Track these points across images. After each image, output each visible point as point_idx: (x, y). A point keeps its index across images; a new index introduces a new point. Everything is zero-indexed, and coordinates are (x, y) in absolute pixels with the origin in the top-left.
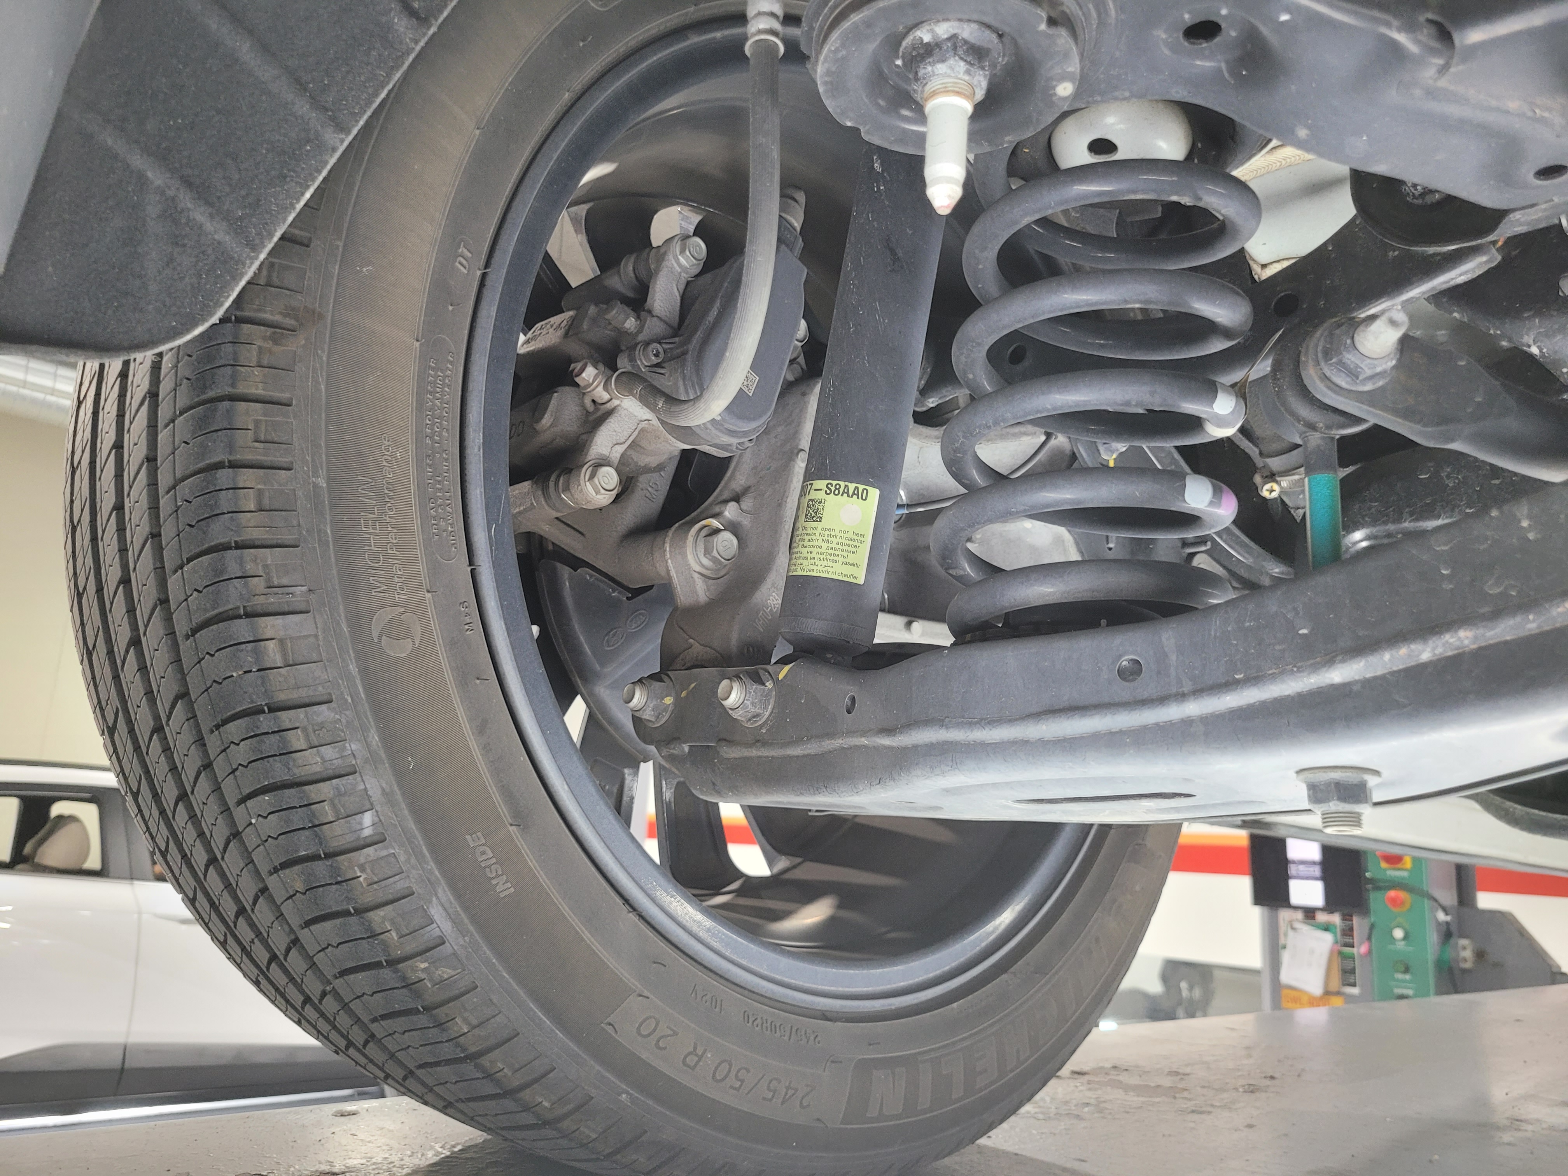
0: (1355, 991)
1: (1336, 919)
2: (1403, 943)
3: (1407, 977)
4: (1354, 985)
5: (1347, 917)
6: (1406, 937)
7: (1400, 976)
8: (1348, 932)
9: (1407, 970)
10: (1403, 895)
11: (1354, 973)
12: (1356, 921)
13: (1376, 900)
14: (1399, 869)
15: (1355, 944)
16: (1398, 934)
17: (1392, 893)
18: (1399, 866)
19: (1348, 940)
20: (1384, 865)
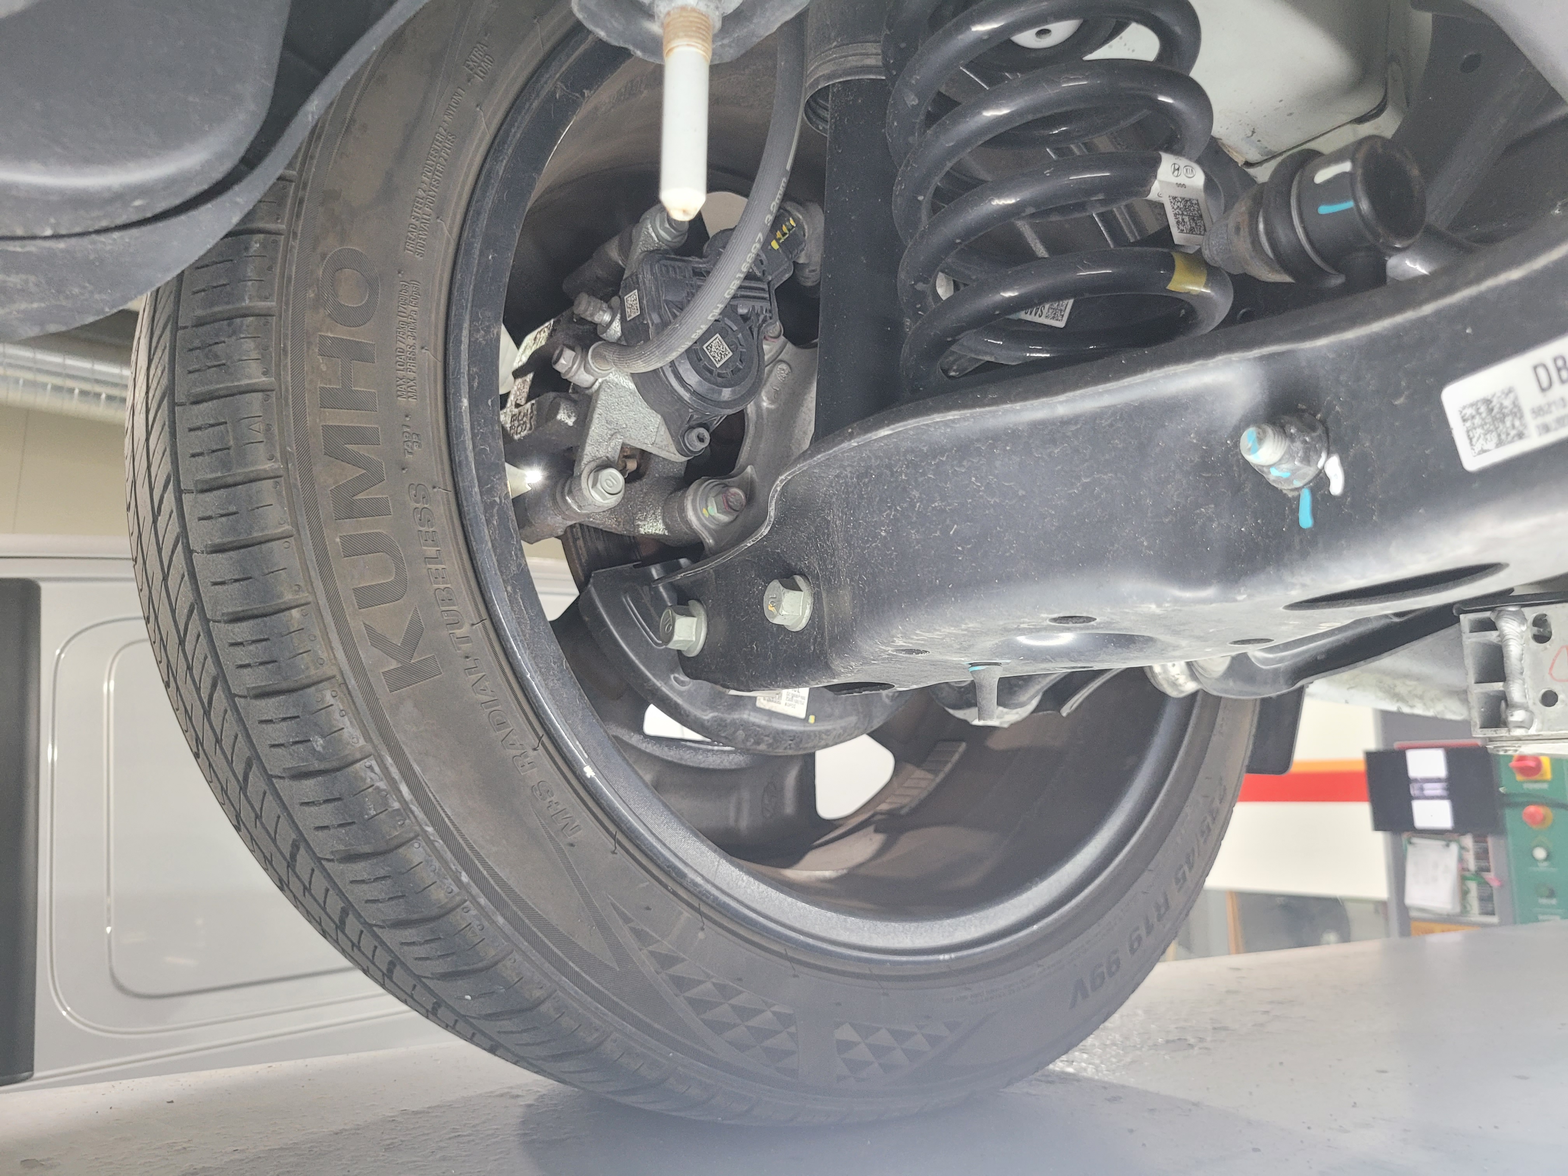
0: (1494, 920)
1: (1468, 841)
2: (1546, 864)
3: (1554, 901)
4: (1492, 913)
5: (1480, 839)
6: (1548, 857)
7: (1544, 901)
8: (1482, 855)
9: (1552, 894)
10: (1543, 810)
11: (1492, 901)
12: (1491, 841)
13: (1510, 817)
14: (1536, 782)
15: (1492, 868)
16: (1540, 853)
17: (1532, 809)
18: (1537, 777)
19: (1483, 864)
20: (1519, 778)
